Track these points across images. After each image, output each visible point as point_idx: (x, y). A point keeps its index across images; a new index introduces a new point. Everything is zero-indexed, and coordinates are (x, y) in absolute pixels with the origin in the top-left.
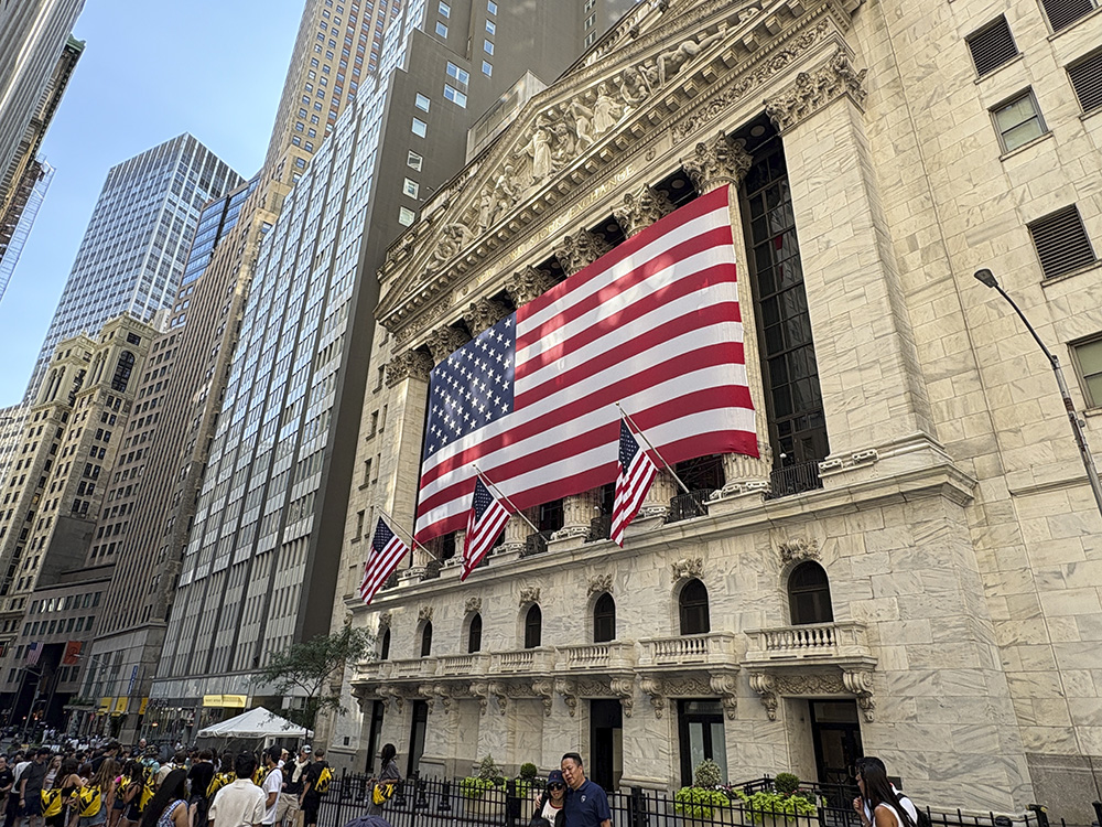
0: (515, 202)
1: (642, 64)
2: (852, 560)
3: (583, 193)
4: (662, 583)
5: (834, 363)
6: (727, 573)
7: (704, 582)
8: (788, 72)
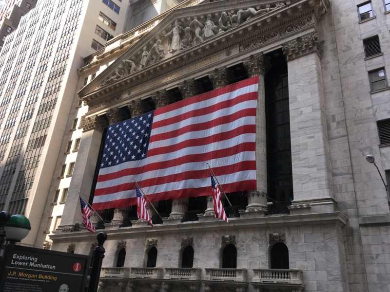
0: (161, 58)
1: (230, 11)
2: (299, 244)
3: (195, 62)
4: (216, 244)
5: (299, 163)
6: (246, 243)
7: (236, 246)
8: (293, 35)
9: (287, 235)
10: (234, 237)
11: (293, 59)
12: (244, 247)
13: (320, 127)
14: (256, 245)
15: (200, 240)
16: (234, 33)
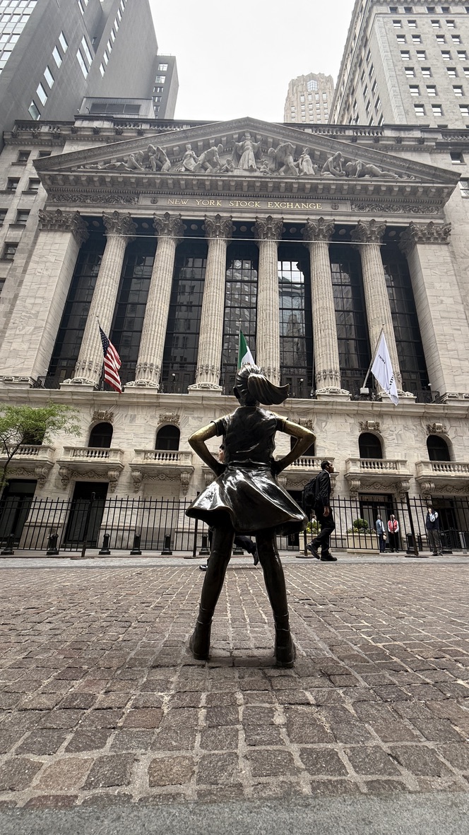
0: (227, 170)
2: (464, 438)
3: (281, 198)
4: (351, 430)
5: (447, 353)
6: (396, 432)
7: (381, 434)
8: (420, 218)
9: (448, 428)
10: (378, 424)
11: (424, 243)
12: (394, 437)
13: (466, 321)
14: (410, 435)
15: (324, 424)
16: (349, 184)
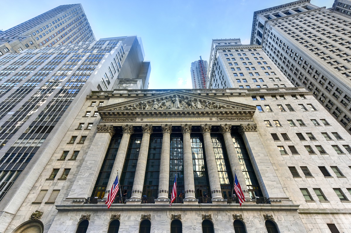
0: (170, 108)
2: (282, 221)
3: (190, 117)
4: (229, 219)
6: (250, 220)
7: (243, 221)
8: (244, 122)
9: (273, 216)
10: (241, 215)
11: (247, 132)
12: (250, 222)
14: (256, 221)
15: (216, 216)
